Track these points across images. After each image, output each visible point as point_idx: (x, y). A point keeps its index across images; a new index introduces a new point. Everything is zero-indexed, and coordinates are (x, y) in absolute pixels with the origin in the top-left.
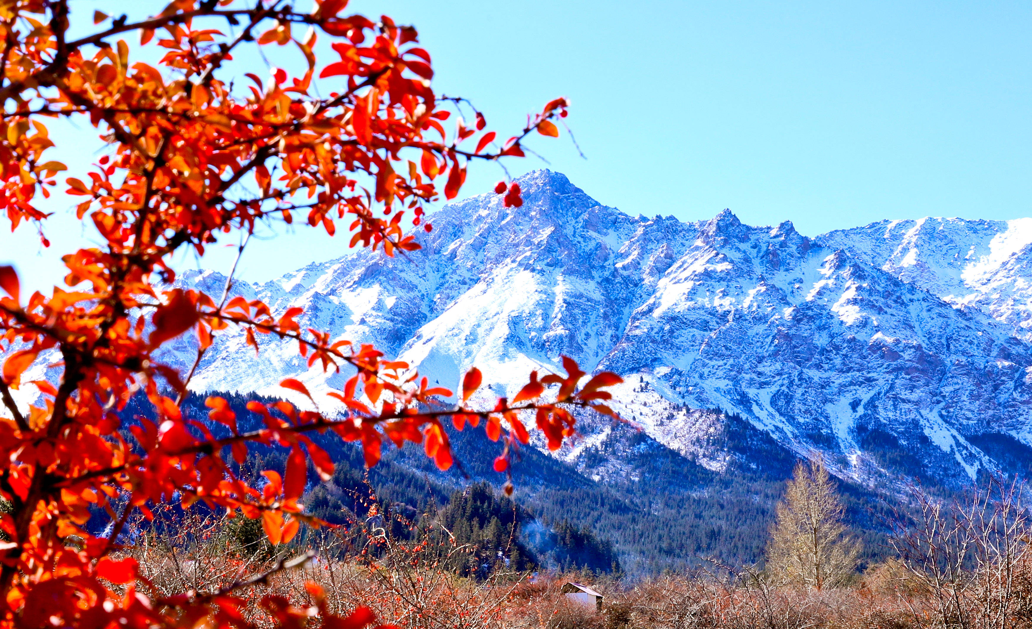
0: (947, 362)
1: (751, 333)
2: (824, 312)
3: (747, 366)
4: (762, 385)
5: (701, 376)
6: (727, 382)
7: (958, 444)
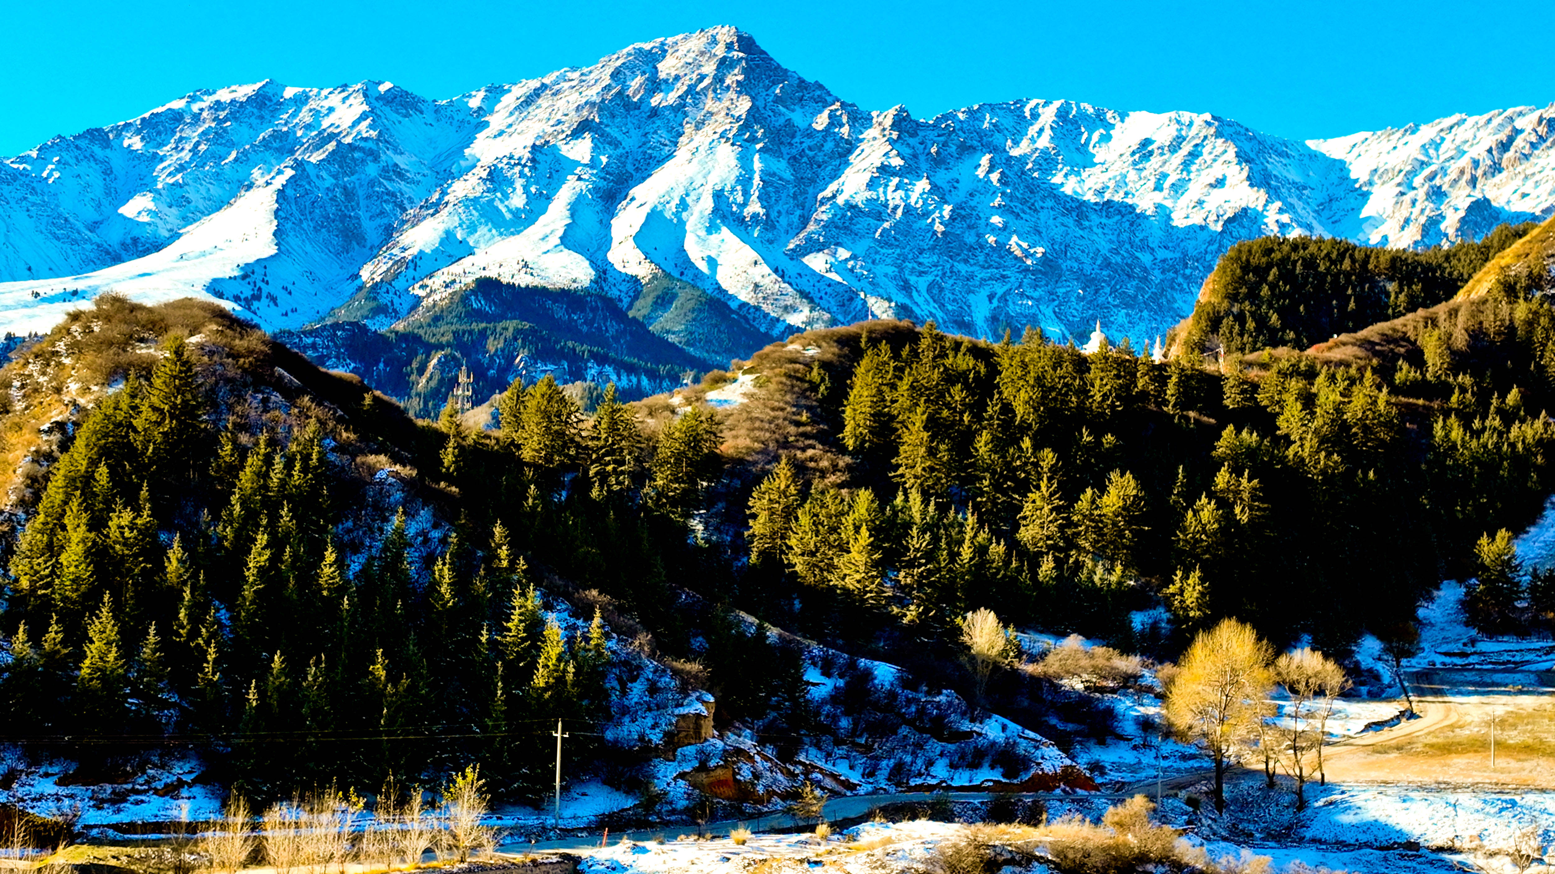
0: (1064, 267)
1: (916, 226)
2: (974, 213)
3: (910, 256)
4: (921, 274)
5: (873, 262)
6: (894, 269)
7: (1064, 335)
